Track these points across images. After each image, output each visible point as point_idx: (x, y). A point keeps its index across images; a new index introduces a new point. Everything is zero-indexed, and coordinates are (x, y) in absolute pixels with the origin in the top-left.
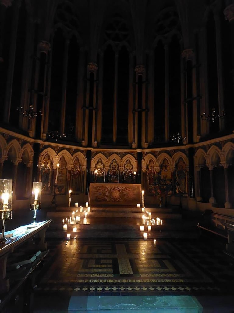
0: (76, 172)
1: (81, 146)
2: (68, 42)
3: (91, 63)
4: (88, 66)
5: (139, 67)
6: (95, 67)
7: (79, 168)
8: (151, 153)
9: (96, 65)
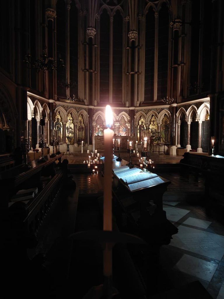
0: (81, 127)
1: (84, 105)
2: (69, 8)
3: (90, 28)
4: (88, 31)
5: (133, 33)
6: (94, 32)
7: (83, 123)
8: (141, 110)
9: (95, 30)
